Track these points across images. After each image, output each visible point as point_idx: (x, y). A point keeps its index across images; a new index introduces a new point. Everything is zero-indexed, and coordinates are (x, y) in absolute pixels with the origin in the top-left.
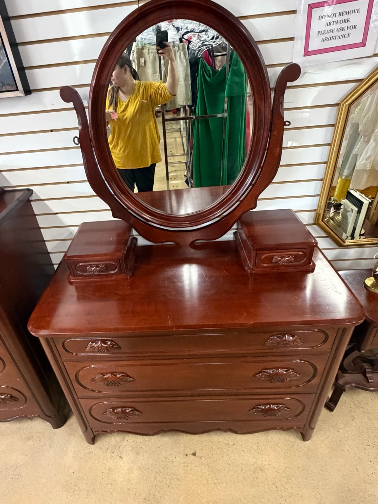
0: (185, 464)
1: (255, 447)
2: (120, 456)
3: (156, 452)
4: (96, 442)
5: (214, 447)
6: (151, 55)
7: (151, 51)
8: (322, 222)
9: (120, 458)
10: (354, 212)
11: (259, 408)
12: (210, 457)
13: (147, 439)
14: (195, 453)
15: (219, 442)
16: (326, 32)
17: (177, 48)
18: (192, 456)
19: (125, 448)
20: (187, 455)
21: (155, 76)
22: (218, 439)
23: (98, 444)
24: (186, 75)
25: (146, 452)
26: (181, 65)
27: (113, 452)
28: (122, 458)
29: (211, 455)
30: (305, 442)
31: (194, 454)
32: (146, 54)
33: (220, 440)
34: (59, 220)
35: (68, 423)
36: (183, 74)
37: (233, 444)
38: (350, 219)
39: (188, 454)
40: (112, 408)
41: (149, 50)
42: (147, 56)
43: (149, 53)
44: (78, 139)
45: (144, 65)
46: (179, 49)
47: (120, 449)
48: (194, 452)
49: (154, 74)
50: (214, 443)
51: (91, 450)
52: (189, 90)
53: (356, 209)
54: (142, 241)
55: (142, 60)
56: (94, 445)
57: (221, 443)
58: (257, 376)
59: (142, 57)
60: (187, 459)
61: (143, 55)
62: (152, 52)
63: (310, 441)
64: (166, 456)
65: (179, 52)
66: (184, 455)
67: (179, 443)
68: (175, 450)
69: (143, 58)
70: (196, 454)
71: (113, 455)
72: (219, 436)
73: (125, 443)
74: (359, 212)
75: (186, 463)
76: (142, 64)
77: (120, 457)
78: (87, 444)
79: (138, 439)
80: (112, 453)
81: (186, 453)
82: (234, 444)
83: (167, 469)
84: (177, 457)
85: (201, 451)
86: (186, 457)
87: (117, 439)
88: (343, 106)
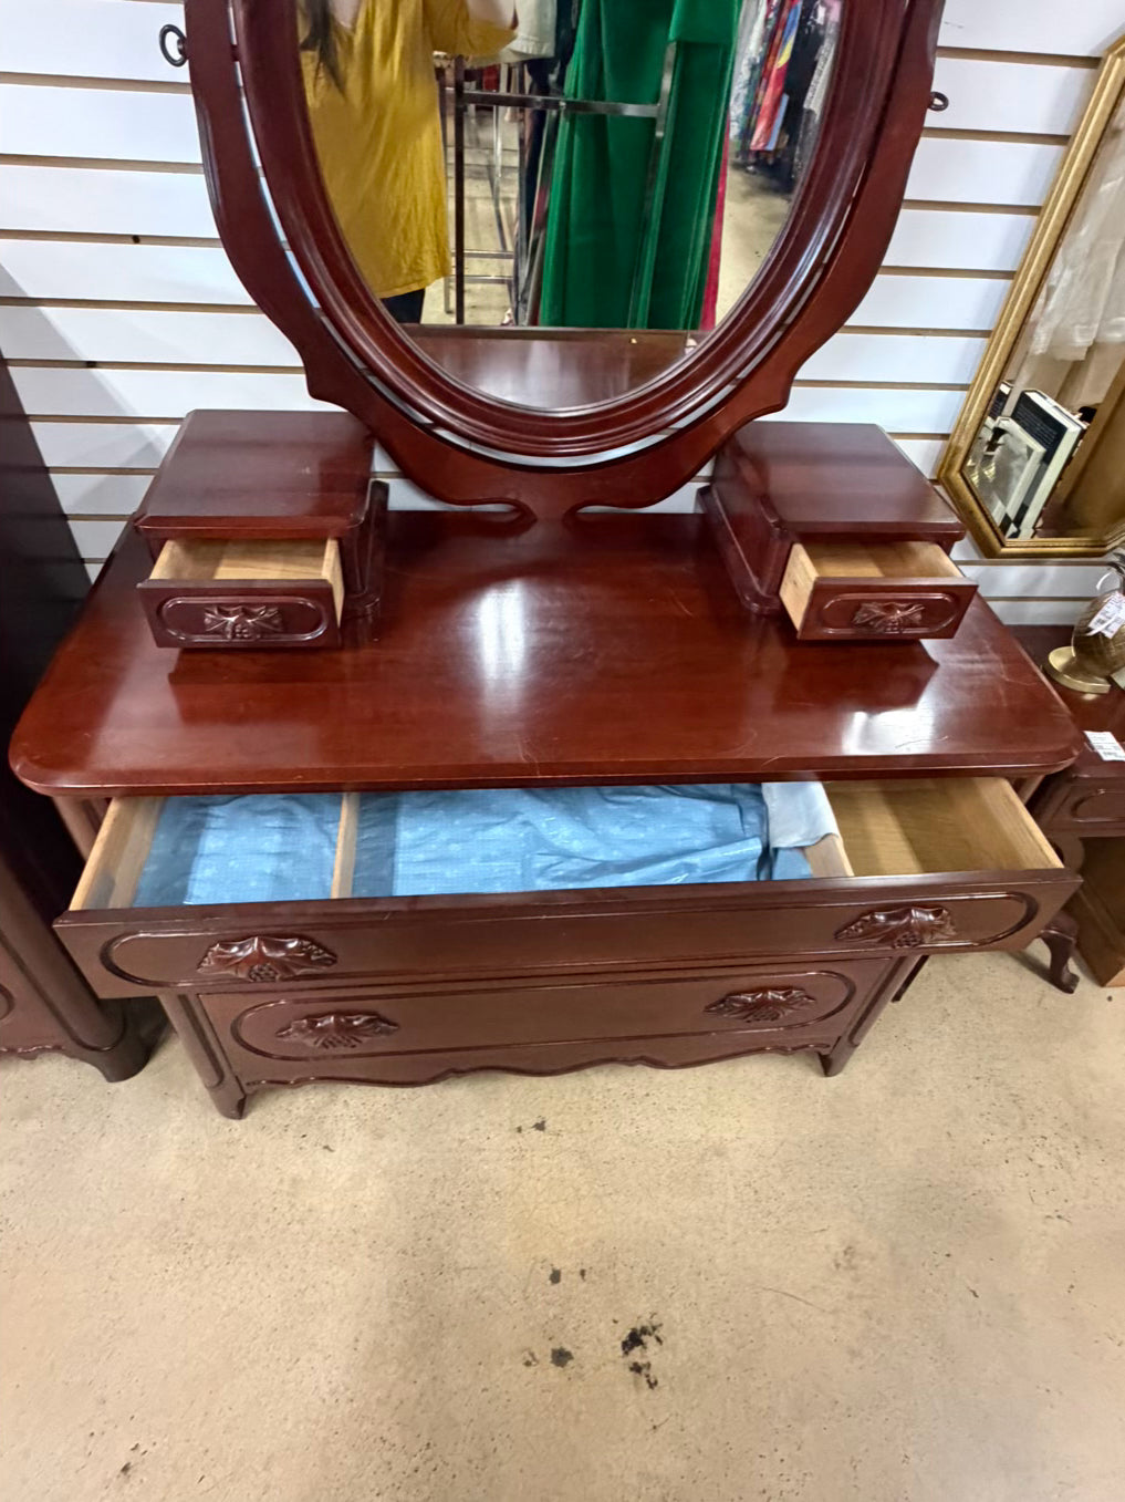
0: (516, 1154)
1: (703, 1098)
2: (324, 1144)
3: (431, 1129)
4: (250, 1112)
5: (594, 1104)
8: (959, 476)
9: (326, 1151)
10: (1032, 458)
11: (737, 1001)
12: (582, 1132)
13: (405, 1096)
14: (543, 1122)
15: (609, 1090)
18: (536, 1133)
19: (341, 1124)
20: (519, 1130)
22: (606, 1084)
23: (255, 1117)
25: (402, 1130)
27: (304, 1136)
28: (330, 1150)
29: (585, 1126)
30: (829, 1078)
31: (540, 1127)
33: (610, 1086)
34: (102, 392)
35: (152, 1065)
37: (644, 1093)
39: (523, 1128)
40: (306, 1018)
44: (182, 40)
47: (325, 1128)
48: (540, 1121)
50: (594, 1094)
51: (235, 1135)
53: (1039, 449)
54: (403, 497)
56: (243, 1121)
57: (612, 1093)
60: (521, 1139)
63: (840, 1075)
64: (461, 1137)
66: (510, 1130)
67: (496, 1099)
68: (485, 1119)
70: (546, 1124)
71: (303, 1145)
72: (607, 1075)
73: (338, 1108)
74: (1047, 459)
75: (518, 1150)
77: (326, 1147)
78: (219, 1119)
79: (378, 1097)
80: (301, 1139)
81: (517, 1125)
82: (648, 1095)
83: (463, 1170)
84: (491, 1136)
85: (559, 1118)
86: (518, 1135)
87: (313, 1102)
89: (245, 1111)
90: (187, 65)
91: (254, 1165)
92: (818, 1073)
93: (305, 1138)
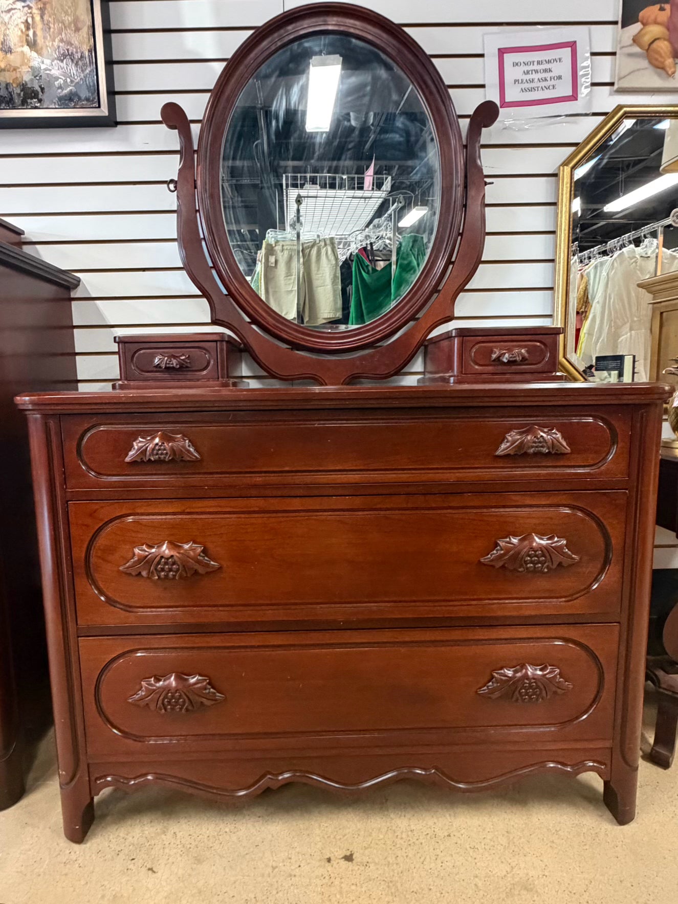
0: (324, 881)
1: (504, 841)
2: (149, 866)
3: (248, 856)
5: (399, 841)
6: (286, 253)
7: (285, 247)
8: (564, 360)
9: (150, 872)
12: (389, 864)
13: (227, 830)
14: (352, 855)
15: (412, 831)
17: (322, 244)
18: (344, 863)
19: (167, 851)
20: (329, 860)
21: (290, 279)
22: (409, 825)
24: (335, 276)
25: (221, 857)
26: (328, 265)
27: (133, 859)
28: (154, 872)
29: (391, 859)
30: (622, 827)
31: (349, 858)
32: (278, 251)
33: (413, 827)
36: (330, 275)
37: (446, 834)
39: (332, 858)
40: (154, 676)
41: (283, 246)
42: (280, 254)
43: (283, 250)
44: (176, 183)
45: (274, 265)
46: (326, 245)
47: (153, 852)
48: (348, 853)
49: (287, 276)
50: (398, 833)
51: (73, 857)
52: (338, 296)
55: (272, 259)
56: (83, 846)
57: (415, 833)
59: (272, 255)
60: (329, 868)
61: (275, 253)
62: (287, 249)
64: (274, 864)
65: (325, 249)
66: (321, 860)
68: (297, 850)
69: (274, 257)
70: (354, 857)
71: (131, 866)
72: (410, 819)
73: (168, 838)
74: (620, 375)
75: (327, 878)
76: (272, 263)
77: (150, 869)
78: (63, 843)
79: (204, 830)
80: (129, 862)
81: (327, 857)
82: (449, 836)
83: (274, 892)
84: (302, 865)
85: (367, 852)
86: (327, 864)
87: (147, 832)
88: (563, 171)
89: (86, 838)
90: (176, 192)
91: (83, 882)
92: (610, 822)
93: (133, 861)
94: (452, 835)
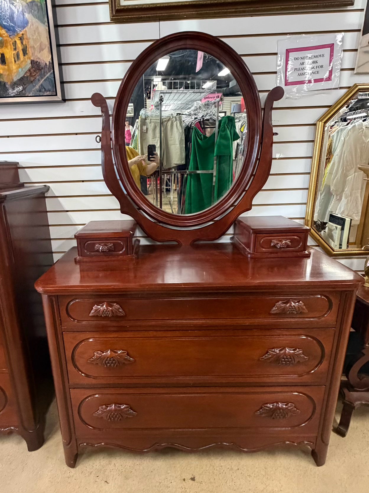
0: (183, 490)
2: (105, 480)
3: (148, 477)
4: (78, 466)
5: (215, 471)
6: (153, 124)
7: (152, 121)
9: (106, 483)
12: (211, 483)
14: (194, 478)
15: (221, 466)
16: (301, 69)
17: (174, 119)
18: (191, 482)
19: (112, 473)
20: (184, 480)
21: (155, 140)
22: (220, 464)
24: (181, 140)
25: (136, 476)
26: (177, 132)
28: (108, 483)
29: (212, 480)
30: (319, 467)
31: (193, 479)
32: (148, 123)
33: (222, 465)
34: (69, 218)
36: (178, 139)
37: (237, 468)
38: (335, 236)
39: (186, 479)
40: (105, 405)
41: (151, 120)
42: (149, 125)
43: (151, 122)
44: (100, 138)
45: (145, 131)
46: (176, 120)
47: (106, 474)
48: (193, 477)
49: (153, 138)
50: (215, 467)
51: (72, 474)
53: (339, 227)
55: (145, 128)
57: (223, 467)
58: (264, 357)
59: (145, 125)
60: (185, 484)
61: (146, 124)
62: (153, 122)
64: (160, 481)
65: (175, 122)
66: (180, 480)
67: (174, 467)
68: (170, 474)
69: (146, 126)
70: (195, 479)
71: (97, 480)
72: (220, 460)
73: (112, 467)
74: (343, 229)
75: (184, 488)
76: (144, 130)
78: (66, 467)
80: (96, 478)
81: (183, 478)
82: (238, 469)
84: (173, 482)
85: (201, 476)
86: (184, 482)
87: (102, 463)
88: (319, 124)
89: (76, 465)
91: (77, 487)
92: (313, 464)
93: (98, 477)
94: (240, 469)
